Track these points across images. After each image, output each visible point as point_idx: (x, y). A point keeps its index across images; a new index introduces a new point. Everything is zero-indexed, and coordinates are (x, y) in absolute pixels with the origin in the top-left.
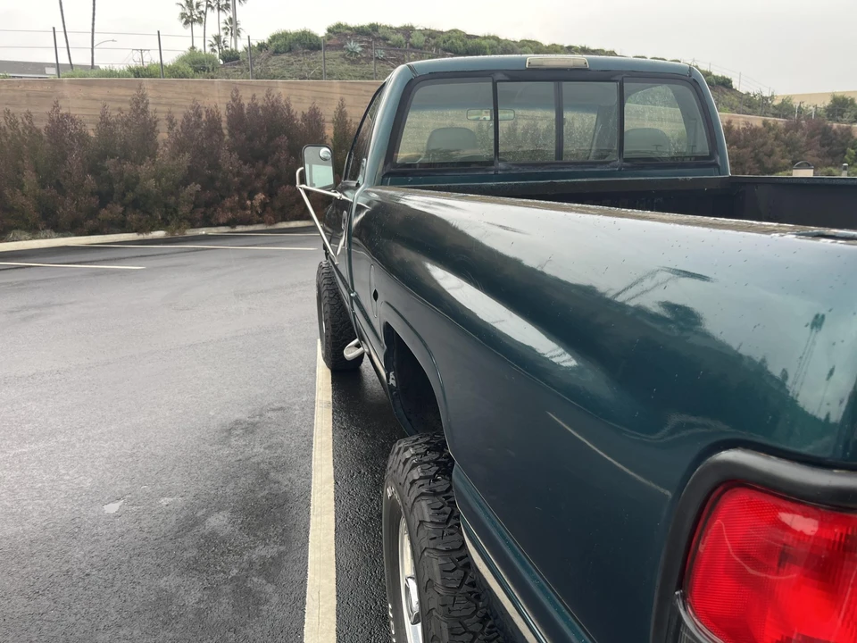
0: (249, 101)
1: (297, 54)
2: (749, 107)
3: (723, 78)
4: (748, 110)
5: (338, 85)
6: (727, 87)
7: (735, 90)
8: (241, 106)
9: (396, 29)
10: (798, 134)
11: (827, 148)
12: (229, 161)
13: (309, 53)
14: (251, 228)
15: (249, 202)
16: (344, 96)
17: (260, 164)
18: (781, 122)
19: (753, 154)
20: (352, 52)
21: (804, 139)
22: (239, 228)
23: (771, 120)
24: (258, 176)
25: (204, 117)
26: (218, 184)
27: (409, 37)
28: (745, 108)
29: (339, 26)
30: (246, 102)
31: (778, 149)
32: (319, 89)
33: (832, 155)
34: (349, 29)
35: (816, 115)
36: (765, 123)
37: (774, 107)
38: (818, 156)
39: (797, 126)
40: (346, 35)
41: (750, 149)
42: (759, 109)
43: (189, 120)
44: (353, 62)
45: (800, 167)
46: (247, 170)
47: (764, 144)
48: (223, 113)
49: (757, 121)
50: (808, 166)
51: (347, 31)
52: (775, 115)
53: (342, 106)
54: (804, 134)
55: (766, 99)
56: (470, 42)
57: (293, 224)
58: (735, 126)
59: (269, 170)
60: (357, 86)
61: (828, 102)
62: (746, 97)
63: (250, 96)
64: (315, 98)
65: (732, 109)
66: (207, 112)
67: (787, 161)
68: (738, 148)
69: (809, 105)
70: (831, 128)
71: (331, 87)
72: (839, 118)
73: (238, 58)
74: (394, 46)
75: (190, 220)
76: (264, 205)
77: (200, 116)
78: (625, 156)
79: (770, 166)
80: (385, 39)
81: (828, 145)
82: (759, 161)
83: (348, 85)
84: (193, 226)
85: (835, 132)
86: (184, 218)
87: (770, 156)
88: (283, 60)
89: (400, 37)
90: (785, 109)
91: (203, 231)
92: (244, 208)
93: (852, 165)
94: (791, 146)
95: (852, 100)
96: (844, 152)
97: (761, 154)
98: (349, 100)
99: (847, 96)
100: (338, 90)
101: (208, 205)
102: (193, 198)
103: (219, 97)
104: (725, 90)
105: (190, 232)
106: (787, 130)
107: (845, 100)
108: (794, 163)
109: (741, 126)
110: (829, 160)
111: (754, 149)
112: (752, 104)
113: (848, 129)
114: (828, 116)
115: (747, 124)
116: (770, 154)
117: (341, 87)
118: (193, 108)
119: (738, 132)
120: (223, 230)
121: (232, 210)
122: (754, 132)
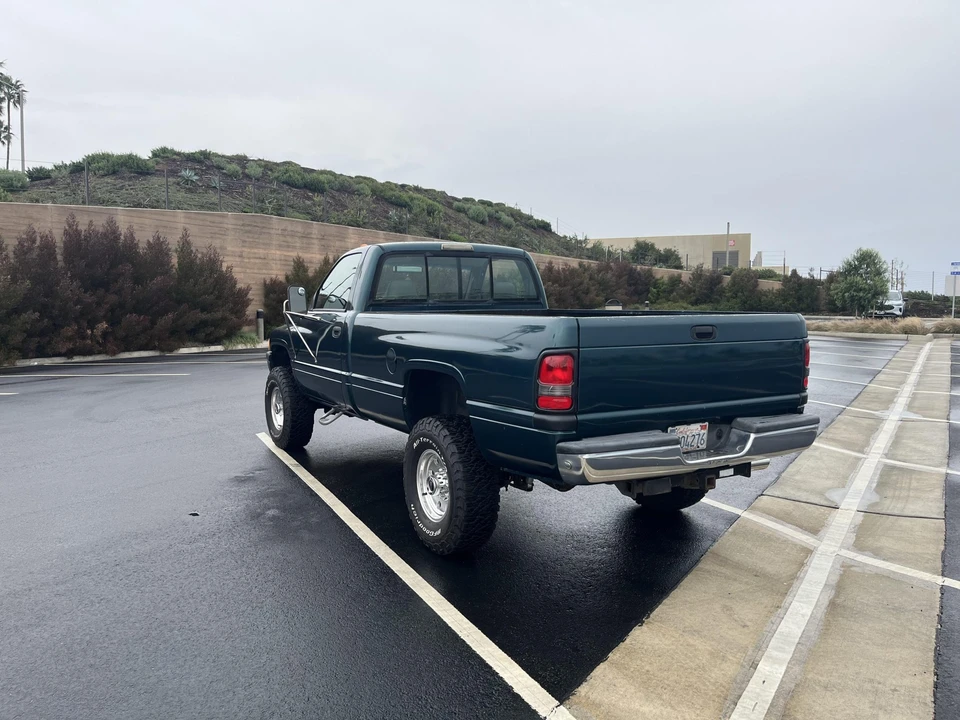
0: (85, 227)
1: (123, 178)
2: (567, 249)
3: (543, 221)
4: (567, 253)
5: (183, 215)
6: (546, 230)
7: (554, 233)
8: (78, 233)
9: (228, 157)
10: (609, 275)
11: (633, 288)
12: (68, 287)
13: (138, 178)
14: (90, 358)
15: (89, 332)
16: (187, 226)
17: (101, 292)
18: (594, 264)
19: (572, 292)
20: (187, 181)
21: (614, 279)
22: (77, 359)
23: (586, 262)
24: (99, 304)
25: (38, 243)
26: (56, 312)
27: (244, 167)
28: (564, 251)
29: (164, 150)
30: (82, 227)
31: (593, 288)
32: (161, 218)
33: (637, 293)
34: (179, 154)
35: (624, 258)
36: (580, 265)
37: (588, 249)
38: (626, 294)
39: (608, 268)
40: (174, 160)
41: (569, 287)
42: (576, 252)
43: (23, 246)
44: (190, 191)
45: (611, 304)
46: (88, 298)
47: (581, 283)
48: (59, 238)
49: (574, 263)
50: (617, 303)
51: (175, 157)
52: (589, 258)
53: (185, 236)
54: (613, 275)
55: (581, 242)
56: (308, 177)
57: (136, 354)
58: (556, 267)
59: (112, 298)
60: (201, 217)
61: (632, 246)
62: (563, 240)
63: (87, 222)
64: (157, 226)
65: (553, 251)
66: (41, 238)
67: (601, 299)
68: (560, 285)
69: (617, 248)
70: (635, 270)
71: (174, 216)
72: (642, 261)
73: (49, 177)
74: (230, 176)
75: (20, 350)
76: (105, 334)
77: (34, 241)
78: (495, 297)
79: (588, 303)
80: (220, 168)
81: (634, 285)
82: (578, 298)
83: (193, 216)
84: (25, 357)
85: (639, 274)
86: (14, 349)
87: (587, 294)
88: (108, 183)
89: (234, 167)
90: (596, 252)
91: (35, 362)
92: (84, 337)
93: (655, 302)
94: (603, 285)
95: (652, 245)
96: (648, 291)
97: (580, 292)
98: (193, 230)
99: (647, 241)
100: (183, 220)
101: (42, 333)
102: (28, 327)
103: (52, 222)
104: (545, 233)
105: (21, 363)
106: (599, 271)
107: (647, 244)
108: (607, 300)
109: (561, 267)
110: (635, 298)
111: (573, 288)
112: (569, 246)
113: (649, 270)
114: (633, 258)
115: (566, 265)
116: (587, 292)
117: (185, 217)
118: (27, 233)
119: (558, 272)
120: (58, 360)
121: (70, 339)
122: (573, 271)
